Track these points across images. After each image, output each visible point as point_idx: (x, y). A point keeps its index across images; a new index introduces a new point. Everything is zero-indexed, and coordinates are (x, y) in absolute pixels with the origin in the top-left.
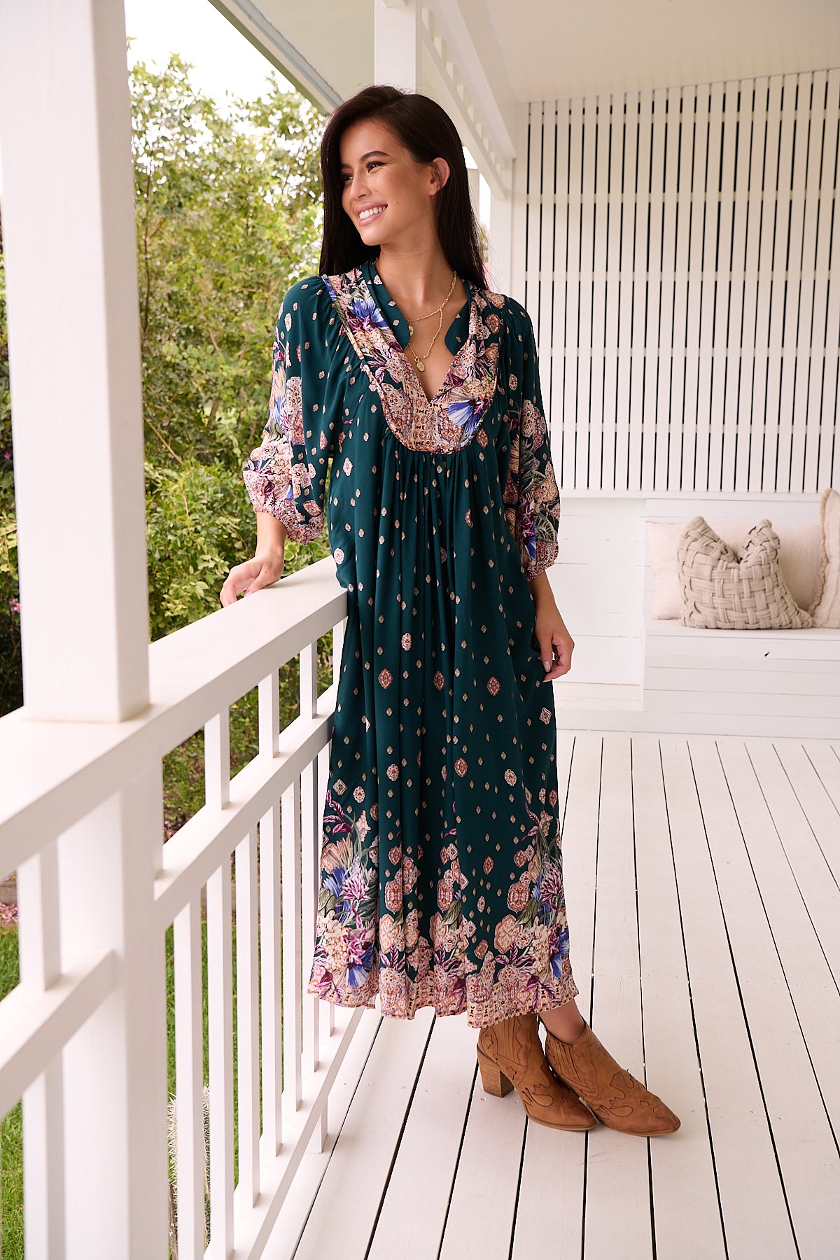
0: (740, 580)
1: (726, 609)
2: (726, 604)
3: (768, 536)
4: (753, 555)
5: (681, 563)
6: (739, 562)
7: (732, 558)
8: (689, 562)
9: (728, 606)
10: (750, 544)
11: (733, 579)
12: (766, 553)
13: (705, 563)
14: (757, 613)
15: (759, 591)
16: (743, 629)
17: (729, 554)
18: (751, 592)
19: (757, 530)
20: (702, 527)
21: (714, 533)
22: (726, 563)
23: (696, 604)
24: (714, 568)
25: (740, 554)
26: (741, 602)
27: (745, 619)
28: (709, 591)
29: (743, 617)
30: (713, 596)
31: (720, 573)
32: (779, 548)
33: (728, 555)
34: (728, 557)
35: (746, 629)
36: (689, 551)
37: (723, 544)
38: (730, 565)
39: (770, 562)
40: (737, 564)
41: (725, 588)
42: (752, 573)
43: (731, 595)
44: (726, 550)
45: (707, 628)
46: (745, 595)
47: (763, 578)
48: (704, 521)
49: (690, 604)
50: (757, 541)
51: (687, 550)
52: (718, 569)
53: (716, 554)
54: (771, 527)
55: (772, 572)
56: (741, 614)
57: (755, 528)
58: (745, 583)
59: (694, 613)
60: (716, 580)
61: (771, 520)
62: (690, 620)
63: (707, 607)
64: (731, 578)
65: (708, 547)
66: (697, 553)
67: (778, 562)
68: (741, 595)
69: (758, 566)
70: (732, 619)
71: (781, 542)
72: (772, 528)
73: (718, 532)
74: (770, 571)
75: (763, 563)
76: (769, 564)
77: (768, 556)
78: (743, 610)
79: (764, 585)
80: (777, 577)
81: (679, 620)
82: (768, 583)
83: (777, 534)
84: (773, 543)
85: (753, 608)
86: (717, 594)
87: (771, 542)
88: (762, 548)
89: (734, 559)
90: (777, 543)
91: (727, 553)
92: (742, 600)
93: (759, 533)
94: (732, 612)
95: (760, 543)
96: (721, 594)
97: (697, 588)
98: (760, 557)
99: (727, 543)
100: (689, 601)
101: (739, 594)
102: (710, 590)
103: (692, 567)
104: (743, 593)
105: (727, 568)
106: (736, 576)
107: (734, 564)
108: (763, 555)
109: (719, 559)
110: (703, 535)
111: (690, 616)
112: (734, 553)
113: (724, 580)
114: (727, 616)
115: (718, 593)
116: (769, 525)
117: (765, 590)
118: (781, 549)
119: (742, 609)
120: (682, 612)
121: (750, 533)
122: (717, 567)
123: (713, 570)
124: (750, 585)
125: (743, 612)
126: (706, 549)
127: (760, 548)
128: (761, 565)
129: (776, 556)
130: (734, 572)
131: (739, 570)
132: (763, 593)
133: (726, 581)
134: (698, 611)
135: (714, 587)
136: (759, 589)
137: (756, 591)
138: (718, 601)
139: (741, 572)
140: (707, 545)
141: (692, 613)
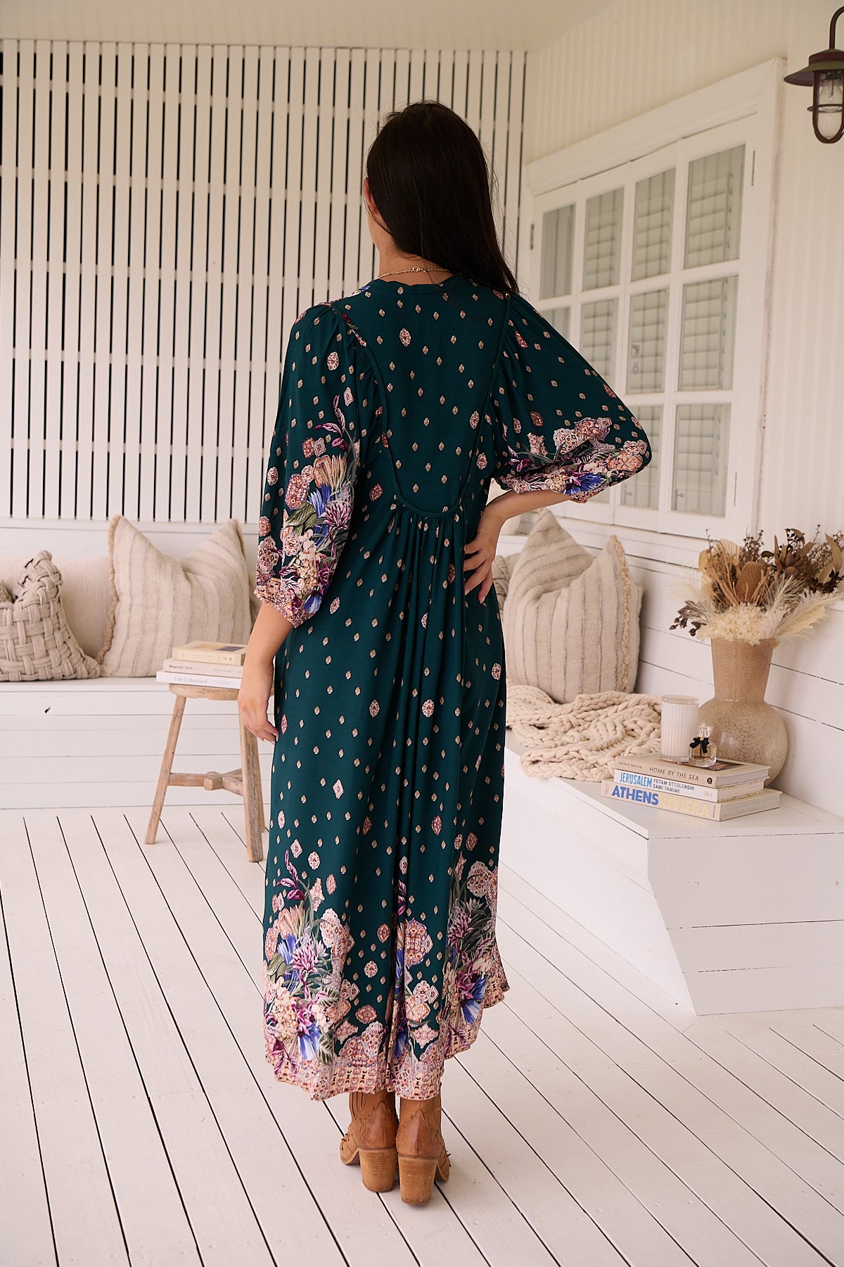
0: (14, 623)
3: (48, 570)
4: (30, 593)
6: (13, 602)
7: (5, 596)
10: (27, 579)
11: (6, 622)
12: (45, 590)
14: (34, 662)
15: (37, 635)
16: (20, 681)
17: (1, 591)
18: (27, 637)
19: (35, 562)
25: (15, 592)
26: (15, 649)
27: (21, 669)
29: (18, 667)
32: (61, 584)
35: (23, 681)
38: (2, 604)
39: (50, 601)
40: (11, 604)
42: (28, 613)
43: (3, 640)
46: (20, 640)
47: (41, 620)
50: (34, 576)
54: (50, 560)
55: (52, 612)
56: (16, 664)
57: (32, 561)
58: (19, 626)
61: (51, 552)
64: (4, 621)
67: (59, 601)
68: (15, 641)
69: (35, 606)
70: (5, 669)
71: (63, 578)
72: (52, 561)
74: (49, 612)
75: (41, 602)
76: (48, 603)
77: (46, 594)
78: (18, 659)
79: (44, 628)
80: (58, 617)
82: (47, 626)
83: (58, 568)
84: (53, 579)
85: (29, 655)
87: (51, 577)
88: (40, 584)
89: (7, 598)
90: (58, 578)
92: (17, 646)
93: (37, 567)
94: (6, 661)
95: (38, 579)
98: (38, 595)
99: (1, 579)
101: (13, 640)
104: (18, 638)
106: (8, 618)
107: (8, 604)
108: (40, 592)
112: (7, 590)
116: (48, 557)
117: (44, 633)
118: (63, 585)
119: (16, 657)
121: (26, 566)
124: (25, 629)
125: (18, 661)
127: (37, 584)
128: (40, 604)
129: (57, 593)
130: (7, 613)
131: (13, 610)
132: (42, 638)
136: (37, 633)
137: (33, 636)
139: (15, 613)
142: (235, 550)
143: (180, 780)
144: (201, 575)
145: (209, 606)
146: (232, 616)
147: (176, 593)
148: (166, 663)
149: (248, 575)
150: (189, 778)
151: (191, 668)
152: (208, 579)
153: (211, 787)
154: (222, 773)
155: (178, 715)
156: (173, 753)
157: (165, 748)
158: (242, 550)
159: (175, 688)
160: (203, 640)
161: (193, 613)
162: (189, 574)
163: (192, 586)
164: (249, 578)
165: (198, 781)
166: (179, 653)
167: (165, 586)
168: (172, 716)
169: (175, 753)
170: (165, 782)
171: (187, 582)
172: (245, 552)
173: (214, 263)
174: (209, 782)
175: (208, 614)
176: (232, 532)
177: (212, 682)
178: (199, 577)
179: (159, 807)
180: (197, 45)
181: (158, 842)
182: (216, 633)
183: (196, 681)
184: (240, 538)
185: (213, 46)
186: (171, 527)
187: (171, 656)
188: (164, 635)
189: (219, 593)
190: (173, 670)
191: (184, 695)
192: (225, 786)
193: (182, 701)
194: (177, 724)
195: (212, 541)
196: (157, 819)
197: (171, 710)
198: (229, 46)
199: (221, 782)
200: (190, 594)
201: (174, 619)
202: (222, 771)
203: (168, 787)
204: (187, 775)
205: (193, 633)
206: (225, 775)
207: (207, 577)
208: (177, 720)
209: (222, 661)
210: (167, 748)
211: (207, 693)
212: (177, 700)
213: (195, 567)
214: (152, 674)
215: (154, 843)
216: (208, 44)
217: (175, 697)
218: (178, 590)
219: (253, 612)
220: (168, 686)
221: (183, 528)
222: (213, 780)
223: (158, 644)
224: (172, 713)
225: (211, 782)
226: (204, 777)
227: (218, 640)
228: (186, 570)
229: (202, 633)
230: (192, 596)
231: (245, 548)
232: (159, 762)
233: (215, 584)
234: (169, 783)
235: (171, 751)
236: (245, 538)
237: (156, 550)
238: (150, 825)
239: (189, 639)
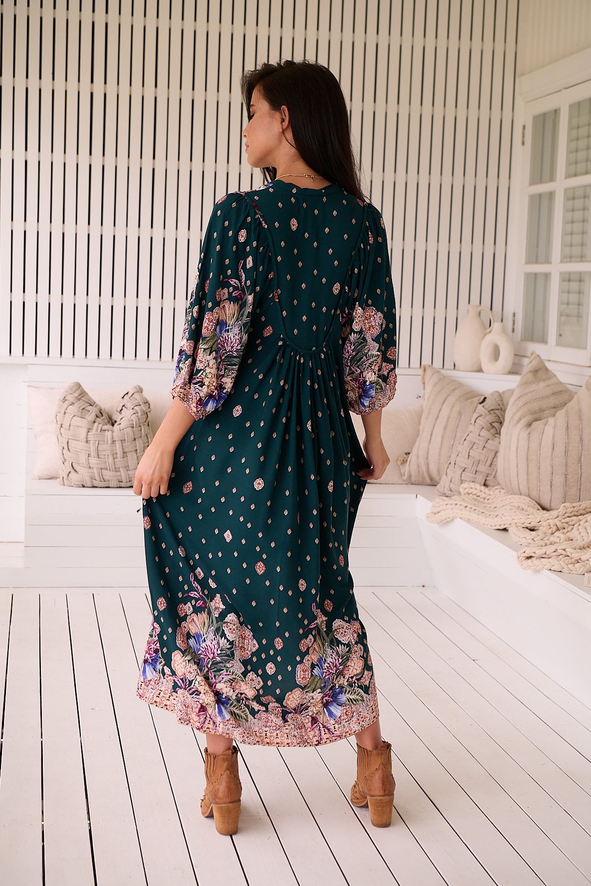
0: (114, 442)
1: (101, 469)
2: (100, 464)
3: (139, 400)
4: (126, 419)
5: (59, 426)
6: (113, 425)
7: (106, 421)
8: (66, 425)
9: (103, 466)
10: (124, 408)
11: (107, 441)
12: (138, 416)
13: (81, 424)
14: (130, 472)
15: (131, 451)
16: (117, 487)
17: (104, 417)
18: (123, 453)
19: (130, 395)
20: (78, 392)
21: (89, 396)
22: (100, 425)
23: (73, 465)
24: (89, 430)
25: (115, 418)
26: (114, 462)
27: (119, 478)
28: (85, 452)
29: (116, 476)
30: (89, 456)
31: (94, 435)
32: (149, 412)
33: (102, 418)
34: (102, 420)
35: (120, 487)
36: (67, 414)
37: (98, 407)
38: (105, 427)
39: (141, 425)
40: (111, 427)
41: (99, 449)
42: (125, 434)
43: (105, 455)
44: (101, 413)
45: (84, 486)
46: (119, 455)
47: (135, 439)
48: (80, 386)
49: (68, 464)
50: (129, 405)
51: (65, 413)
52: (93, 431)
53: (91, 417)
54: (142, 393)
55: (143, 433)
56: (115, 474)
57: (127, 393)
58: (118, 444)
59: (72, 472)
60: (91, 442)
61: (142, 386)
62: (68, 479)
63: (84, 467)
64: (106, 440)
65: (84, 410)
66: (74, 416)
67: (148, 425)
68: (115, 456)
69: (130, 429)
70: (106, 478)
71: (151, 407)
72: (143, 393)
73: (94, 396)
74: (141, 433)
75: (135, 426)
76: (140, 426)
77: (139, 419)
78: (117, 470)
79: (136, 446)
80: (147, 438)
81: (58, 479)
82: (139, 444)
83: (147, 399)
84: (144, 407)
85: (125, 467)
86: (92, 455)
87: (142, 406)
88: (134, 411)
89: (109, 422)
90: (148, 407)
91: (102, 416)
92: (116, 460)
93: (131, 398)
94: (107, 471)
95: (132, 407)
96: (96, 455)
97: (74, 449)
98: (132, 420)
99: (103, 407)
100: (67, 461)
101: (113, 455)
102: (86, 450)
103: (69, 430)
104: (117, 453)
105: (101, 430)
106: (109, 438)
107: (109, 427)
108: (134, 418)
109: (94, 422)
110: (79, 400)
111: (68, 475)
112: (108, 416)
113: (99, 441)
114: (102, 475)
115: (93, 453)
116: (140, 390)
117: (137, 450)
118: (151, 412)
119: (115, 468)
120: (60, 472)
121: (123, 398)
122: (92, 429)
123: (88, 432)
124: (122, 447)
125: (116, 472)
126: (82, 412)
127: (132, 412)
128: (133, 427)
129: (147, 419)
130: (108, 434)
131: (113, 432)
132: (135, 454)
133: (100, 442)
134: (75, 471)
135: (90, 448)
136: (132, 450)
137: (128, 452)
138: (93, 461)
139: (114, 434)
140: (84, 409)
141: (70, 472)
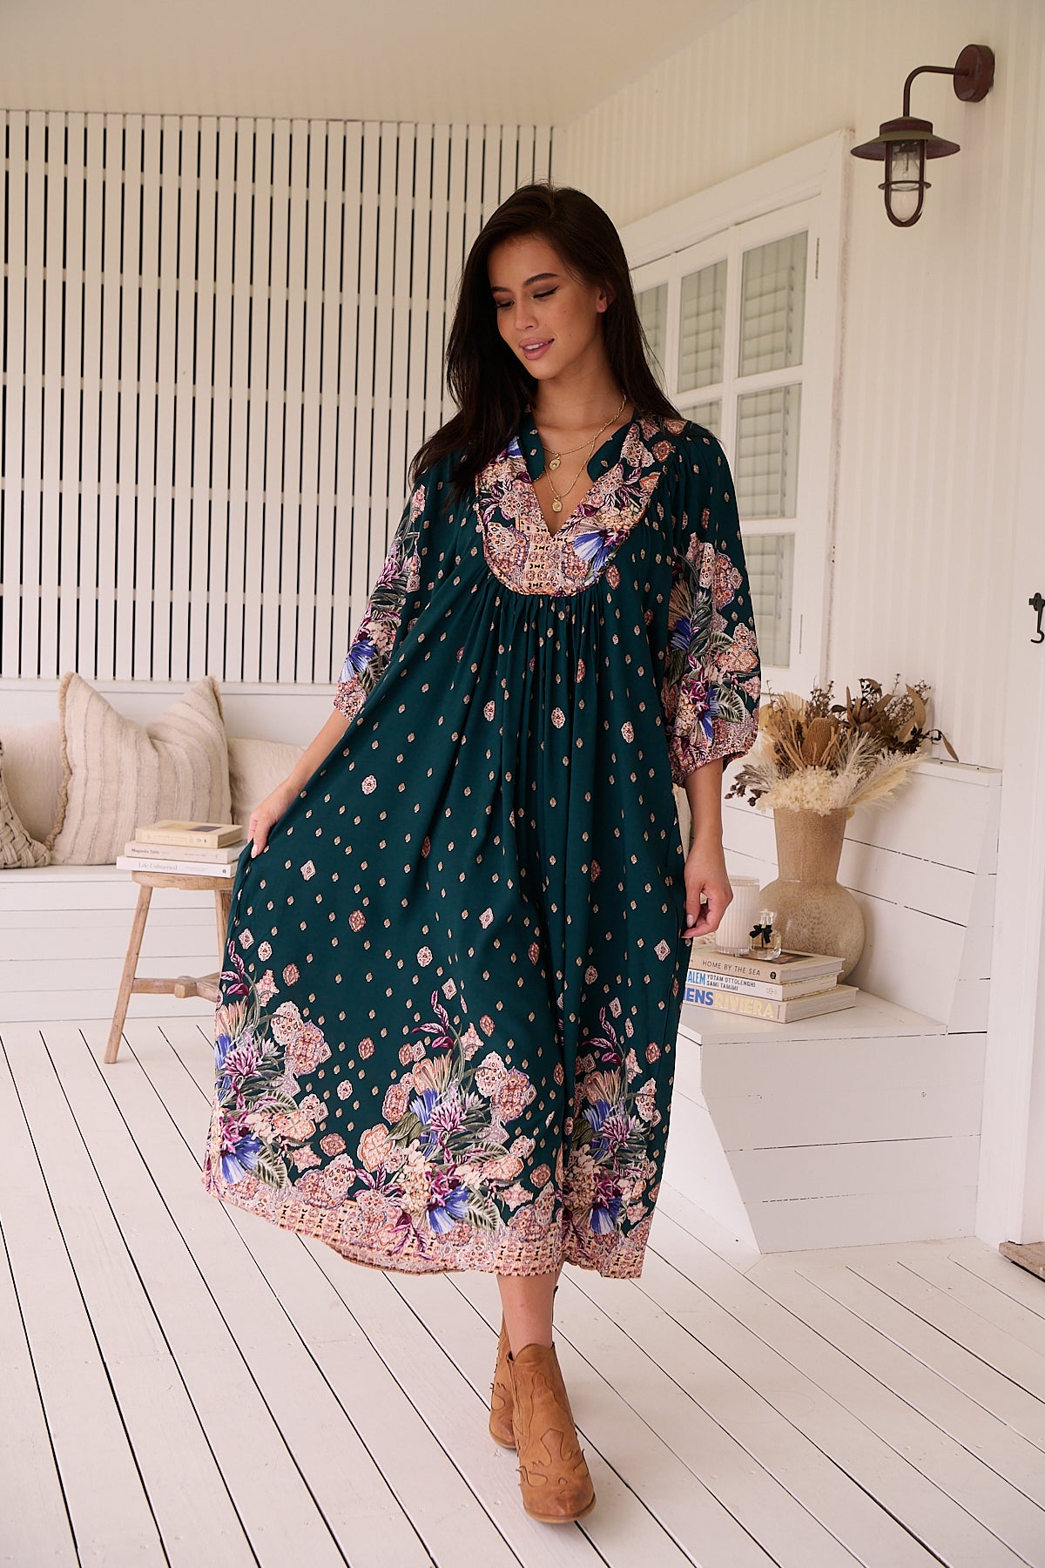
142: (213, 714)
143: (146, 986)
144: (170, 742)
145: (181, 779)
146: (207, 791)
147: (141, 764)
148: (128, 847)
149: (228, 743)
150: (157, 984)
151: (158, 852)
152: (179, 747)
153: (183, 994)
154: (196, 977)
155: (143, 909)
156: (137, 954)
157: (128, 949)
158: (220, 714)
159: (138, 874)
160: (172, 819)
161: (161, 787)
162: (156, 741)
163: (159, 756)
164: (228, 746)
165: (167, 987)
166: (144, 834)
167: (128, 756)
168: (135, 911)
169: (140, 955)
170: (128, 989)
171: (153, 751)
172: (224, 715)
173: (184, 373)
174: (181, 988)
175: (179, 789)
176: (208, 692)
177: (183, 868)
178: (168, 745)
179: (121, 1019)
180: (162, 116)
181: (120, 1061)
182: (189, 812)
183: (164, 868)
184: (217, 698)
185: (181, 117)
186: (134, 687)
187: (134, 839)
188: (127, 814)
189: (192, 764)
190: (136, 854)
191: (150, 884)
192: (201, 993)
193: (148, 891)
194: (141, 919)
195: (183, 702)
196: (119, 1033)
197: (134, 904)
198: (200, 117)
199: (196, 987)
200: (157, 765)
201: (138, 795)
202: (196, 974)
203: (132, 995)
204: (155, 980)
205: (160, 811)
206: (200, 980)
207: (177, 745)
208: (142, 914)
209: (195, 843)
210: (131, 947)
211: (177, 882)
212: (141, 890)
213: (163, 733)
214: (112, 862)
215: (115, 1062)
216: (175, 115)
217: (139, 886)
218: (143, 761)
219: (233, 786)
220: (130, 876)
221: (150, 687)
222: (186, 986)
223: (119, 825)
224: (135, 907)
225: (182, 987)
226: (174, 982)
227: (191, 820)
228: (153, 737)
229: (173, 811)
230: (159, 767)
231: (223, 711)
232: (120, 966)
233: (187, 753)
234: (132, 990)
235: (134, 952)
236: (223, 699)
237: (117, 713)
238: (110, 1040)
239: (156, 818)
